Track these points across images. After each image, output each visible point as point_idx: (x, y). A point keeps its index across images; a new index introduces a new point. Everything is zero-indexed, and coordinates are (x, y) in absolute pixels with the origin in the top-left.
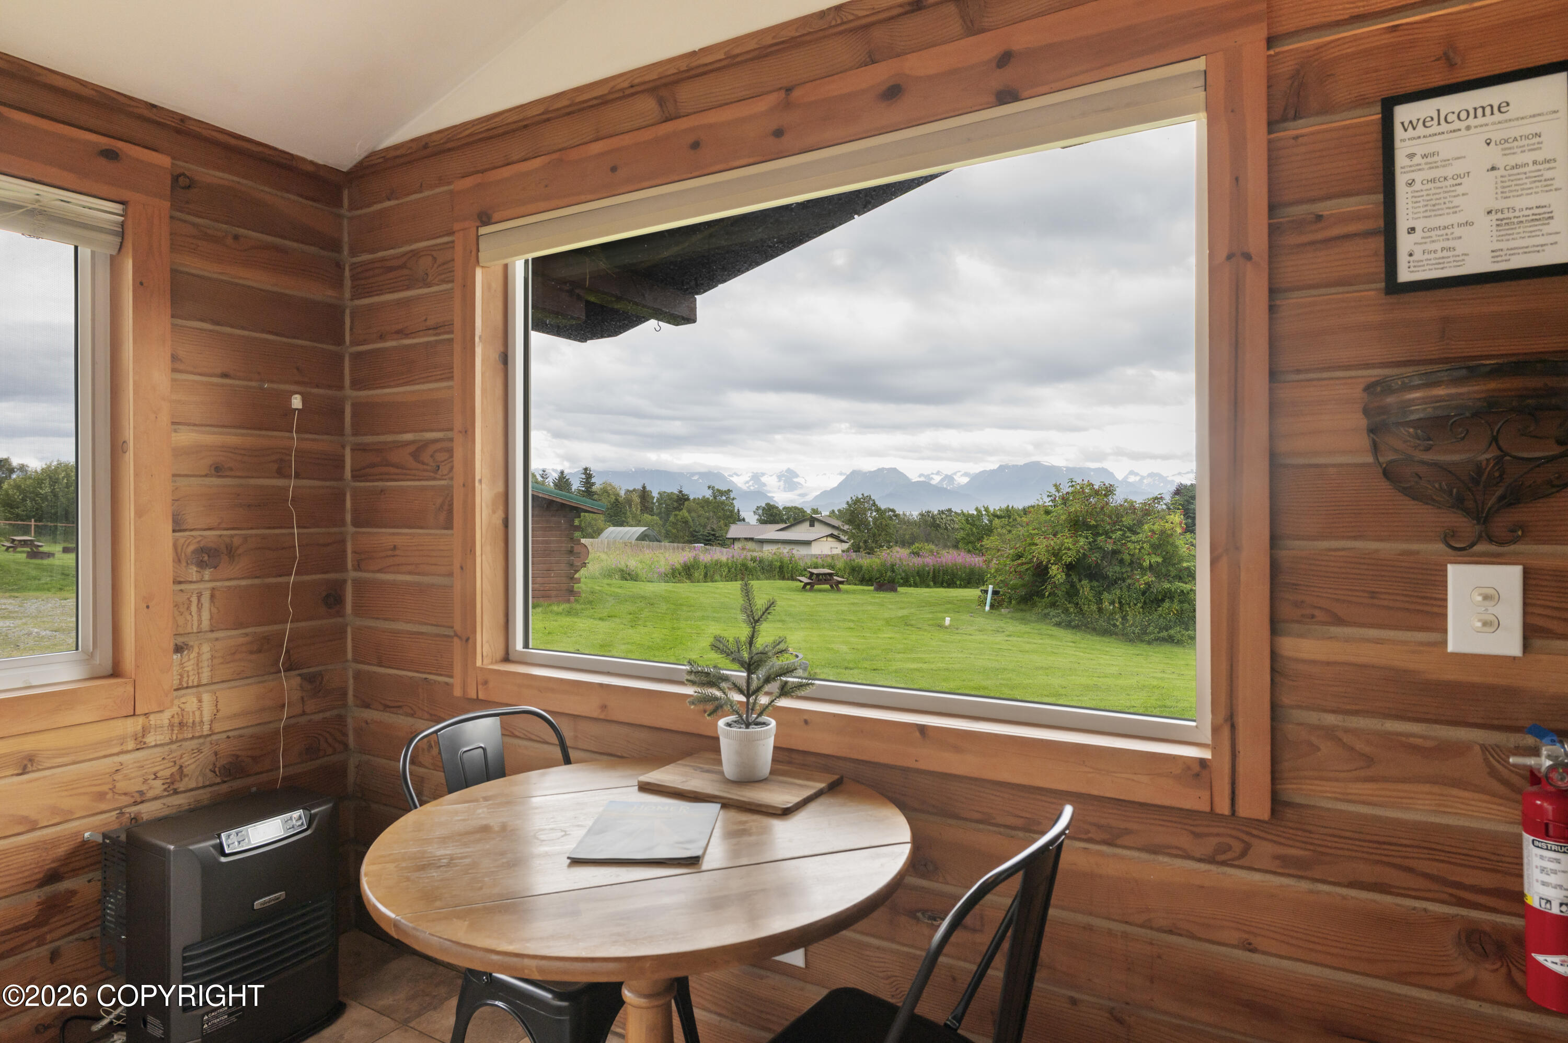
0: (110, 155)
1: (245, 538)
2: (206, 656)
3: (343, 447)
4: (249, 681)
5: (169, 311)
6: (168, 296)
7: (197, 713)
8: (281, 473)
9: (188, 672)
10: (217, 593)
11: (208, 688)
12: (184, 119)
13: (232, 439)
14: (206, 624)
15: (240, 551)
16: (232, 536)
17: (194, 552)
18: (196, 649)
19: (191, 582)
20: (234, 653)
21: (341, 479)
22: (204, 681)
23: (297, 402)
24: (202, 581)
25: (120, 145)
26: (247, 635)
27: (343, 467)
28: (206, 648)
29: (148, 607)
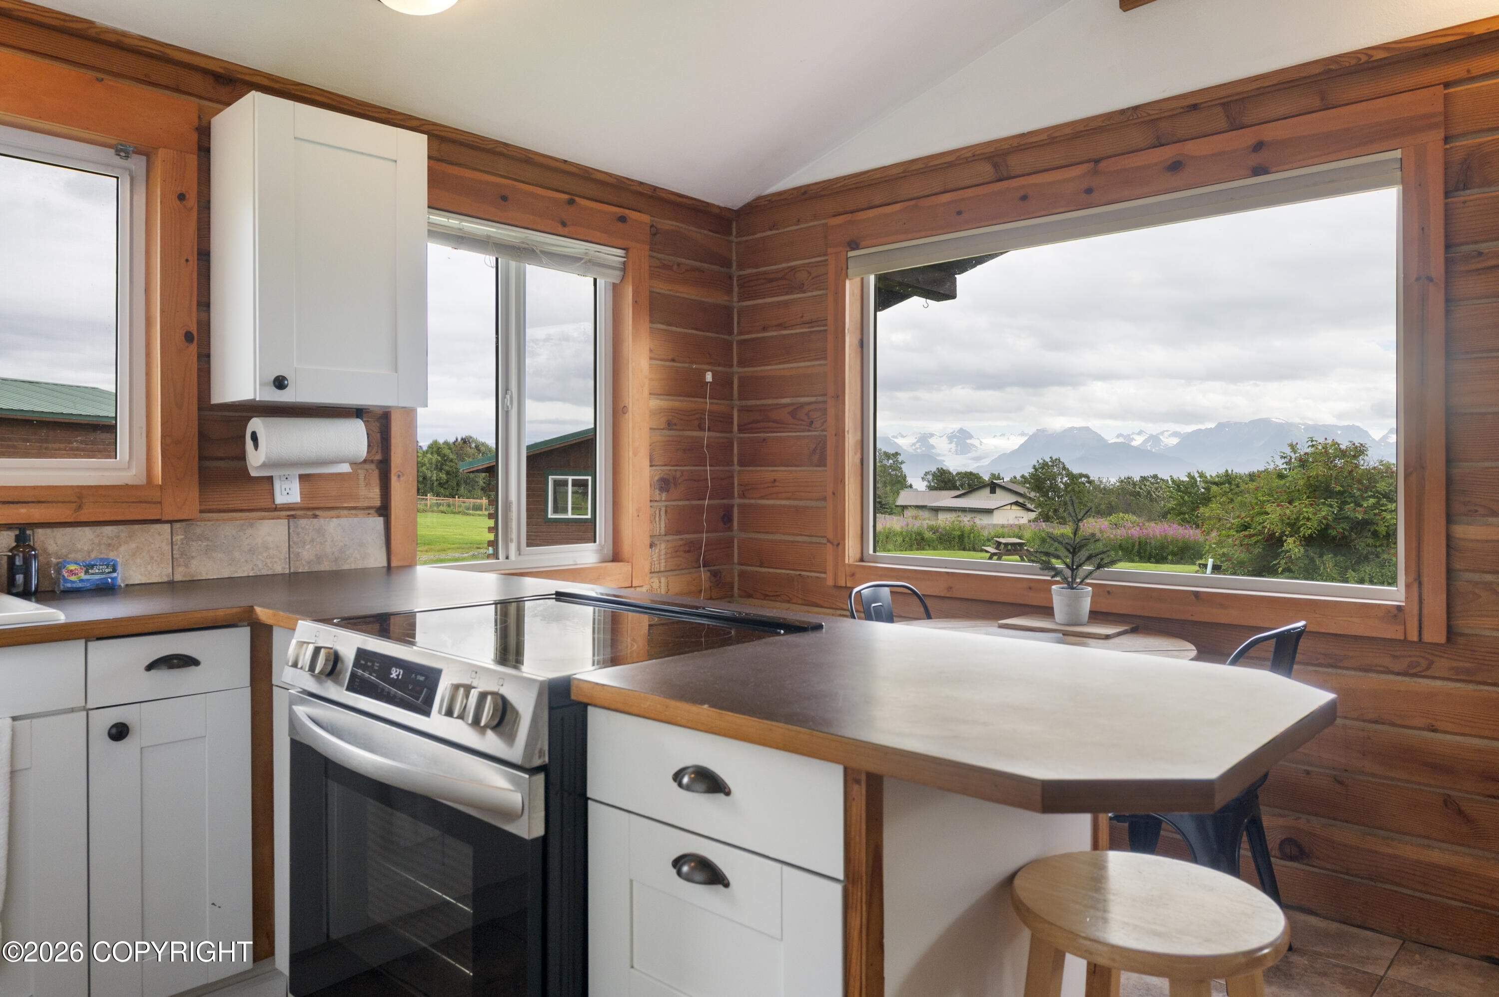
0: (623, 219)
1: (682, 472)
2: (663, 552)
3: (733, 408)
4: (683, 572)
5: (648, 319)
6: (648, 309)
7: (659, 590)
8: (701, 428)
9: (654, 561)
10: (668, 510)
11: (666, 574)
12: (655, 188)
13: (677, 403)
14: (663, 531)
15: (680, 481)
16: (676, 471)
17: (657, 481)
18: (658, 546)
19: (656, 501)
20: (676, 552)
21: (731, 432)
22: (662, 569)
23: (709, 377)
24: (661, 501)
25: (627, 212)
26: (682, 539)
27: (732, 423)
28: (663, 546)
29: (638, 516)
